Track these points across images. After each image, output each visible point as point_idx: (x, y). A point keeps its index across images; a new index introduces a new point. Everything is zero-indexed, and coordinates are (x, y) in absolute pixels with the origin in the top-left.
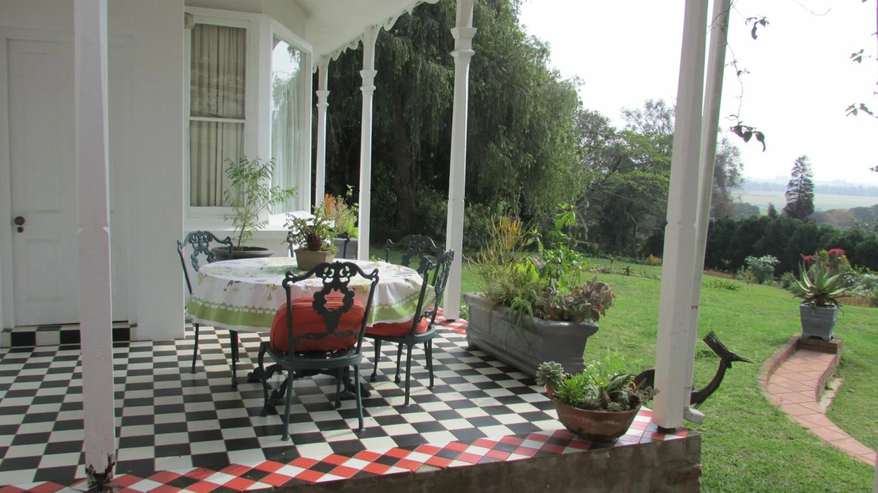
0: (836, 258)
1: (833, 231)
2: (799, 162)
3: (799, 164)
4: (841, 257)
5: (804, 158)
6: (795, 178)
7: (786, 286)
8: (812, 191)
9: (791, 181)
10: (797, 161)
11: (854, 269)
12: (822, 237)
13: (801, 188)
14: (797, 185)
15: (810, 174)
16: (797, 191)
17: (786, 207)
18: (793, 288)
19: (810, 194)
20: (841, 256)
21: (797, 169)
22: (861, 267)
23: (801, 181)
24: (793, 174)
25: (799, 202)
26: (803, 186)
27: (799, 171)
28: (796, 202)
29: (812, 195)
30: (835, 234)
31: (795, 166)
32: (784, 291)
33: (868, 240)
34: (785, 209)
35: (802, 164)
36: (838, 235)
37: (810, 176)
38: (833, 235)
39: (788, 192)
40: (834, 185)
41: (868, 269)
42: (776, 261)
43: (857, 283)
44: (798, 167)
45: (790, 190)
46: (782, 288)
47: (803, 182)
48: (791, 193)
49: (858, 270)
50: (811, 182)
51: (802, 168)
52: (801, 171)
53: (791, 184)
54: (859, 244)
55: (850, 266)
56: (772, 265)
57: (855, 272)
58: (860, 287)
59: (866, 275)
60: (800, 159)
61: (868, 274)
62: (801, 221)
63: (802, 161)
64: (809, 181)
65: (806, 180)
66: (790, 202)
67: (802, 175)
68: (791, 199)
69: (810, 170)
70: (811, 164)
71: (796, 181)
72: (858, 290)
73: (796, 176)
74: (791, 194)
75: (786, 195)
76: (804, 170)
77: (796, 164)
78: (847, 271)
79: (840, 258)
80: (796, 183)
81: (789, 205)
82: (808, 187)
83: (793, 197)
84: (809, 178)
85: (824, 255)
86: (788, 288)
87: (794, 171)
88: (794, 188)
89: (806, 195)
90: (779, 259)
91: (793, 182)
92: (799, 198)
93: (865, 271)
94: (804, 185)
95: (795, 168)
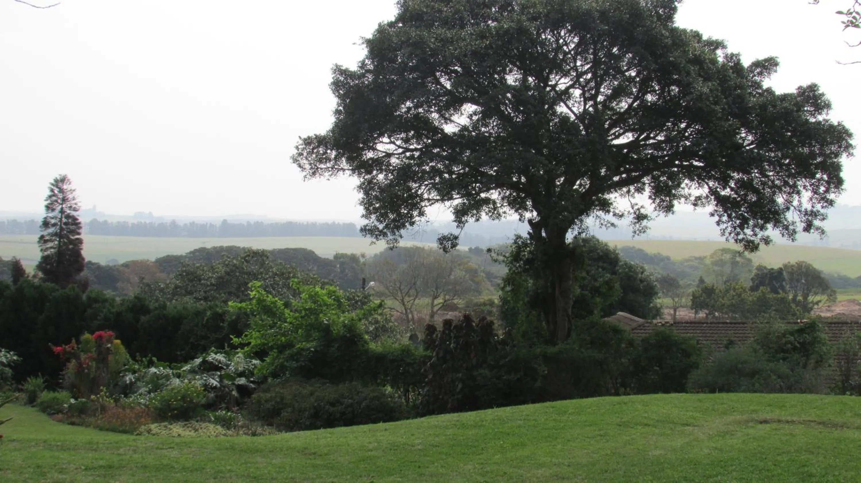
0: (104, 346)
1: (105, 301)
2: (57, 187)
3: (56, 191)
4: (112, 343)
5: (63, 180)
6: (51, 215)
7: (32, 400)
8: (79, 234)
9: (45, 218)
10: (52, 185)
11: (137, 361)
12: (89, 311)
13: (62, 229)
14: (54, 225)
15: (74, 206)
16: (55, 234)
17: (40, 263)
18: (42, 403)
19: (77, 239)
20: (110, 341)
21: (54, 198)
22: (146, 357)
23: (61, 219)
24: (49, 208)
25: (60, 253)
26: (64, 227)
27: (56, 201)
28: (55, 253)
29: (80, 241)
30: (107, 305)
31: (50, 193)
32: (29, 410)
33: (156, 312)
34: (40, 267)
35: (61, 191)
36: (113, 307)
37: (75, 210)
38: (104, 308)
39: (42, 237)
40: (135, 222)
41: (154, 359)
42: (15, 358)
43: (139, 384)
44: (54, 195)
45: (45, 233)
46: (25, 405)
47: (64, 220)
48: (47, 238)
49: (142, 361)
50: (77, 219)
51: (61, 196)
52: (59, 201)
53: (46, 224)
54: (143, 319)
55: (128, 356)
56: (9, 365)
57: (137, 367)
58: (143, 390)
59: (153, 370)
60: (56, 181)
61: (156, 367)
62: (57, 287)
63: (60, 184)
64: (75, 219)
65: (68, 217)
66: (46, 253)
67: (62, 208)
68: (47, 249)
69: (74, 199)
70: (74, 190)
71: (52, 218)
72: (140, 395)
73: (53, 210)
74: (46, 241)
75: (39, 242)
76: (64, 200)
77: (52, 190)
78: (125, 365)
79: (109, 345)
80: (53, 221)
81: (45, 259)
82: (72, 227)
83: (50, 245)
84: (73, 213)
85: (87, 342)
86: (35, 403)
87: (49, 202)
88: (51, 230)
89: (71, 242)
90: (19, 355)
91: (49, 220)
92: (60, 246)
93: (151, 364)
94: (66, 224)
95: (50, 197)
